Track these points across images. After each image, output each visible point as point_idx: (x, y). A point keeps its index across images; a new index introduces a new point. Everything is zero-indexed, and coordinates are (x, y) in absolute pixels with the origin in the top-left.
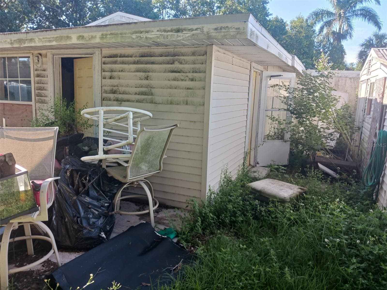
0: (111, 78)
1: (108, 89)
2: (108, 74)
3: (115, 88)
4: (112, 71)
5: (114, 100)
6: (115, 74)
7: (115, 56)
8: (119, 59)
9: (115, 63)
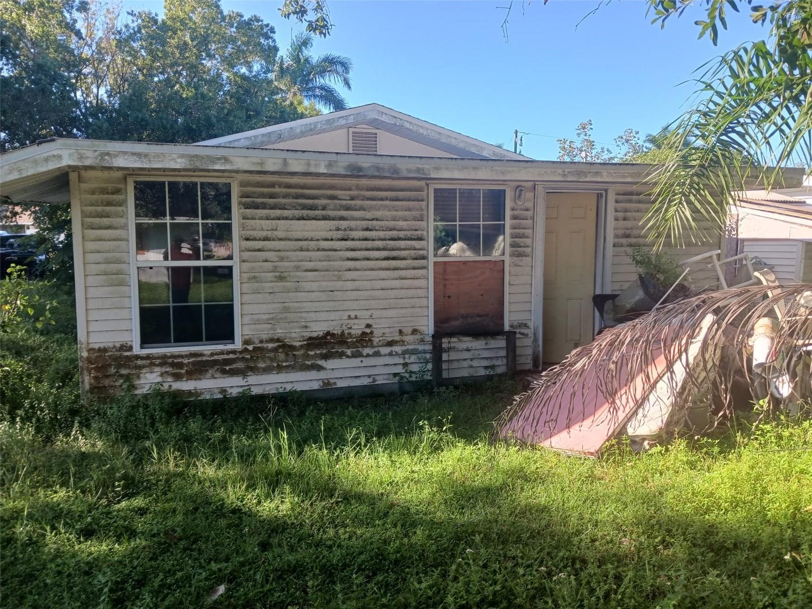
0: (625, 219)
1: (621, 232)
2: (620, 214)
3: (628, 232)
4: (626, 211)
5: (627, 246)
6: (628, 214)
7: (631, 194)
8: (634, 197)
9: (630, 201)
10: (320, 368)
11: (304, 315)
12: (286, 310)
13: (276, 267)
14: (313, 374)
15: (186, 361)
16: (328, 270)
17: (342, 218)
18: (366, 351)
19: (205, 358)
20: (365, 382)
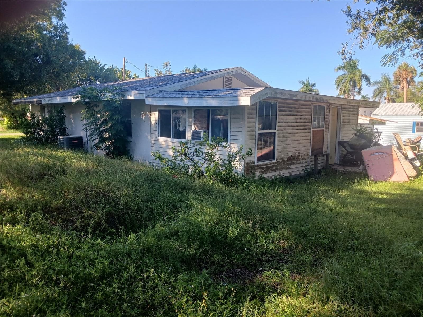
10: (289, 168)
11: (287, 149)
12: (284, 148)
13: (283, 132)
14: (288, 171)
15: (264, 167)
16: (292, 133)
17: (296, 115)
18: (298, 162)
19: (268, 166)
20: (297, 173)
